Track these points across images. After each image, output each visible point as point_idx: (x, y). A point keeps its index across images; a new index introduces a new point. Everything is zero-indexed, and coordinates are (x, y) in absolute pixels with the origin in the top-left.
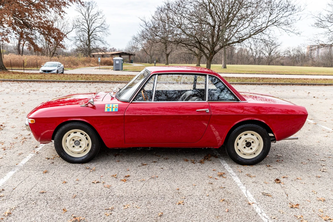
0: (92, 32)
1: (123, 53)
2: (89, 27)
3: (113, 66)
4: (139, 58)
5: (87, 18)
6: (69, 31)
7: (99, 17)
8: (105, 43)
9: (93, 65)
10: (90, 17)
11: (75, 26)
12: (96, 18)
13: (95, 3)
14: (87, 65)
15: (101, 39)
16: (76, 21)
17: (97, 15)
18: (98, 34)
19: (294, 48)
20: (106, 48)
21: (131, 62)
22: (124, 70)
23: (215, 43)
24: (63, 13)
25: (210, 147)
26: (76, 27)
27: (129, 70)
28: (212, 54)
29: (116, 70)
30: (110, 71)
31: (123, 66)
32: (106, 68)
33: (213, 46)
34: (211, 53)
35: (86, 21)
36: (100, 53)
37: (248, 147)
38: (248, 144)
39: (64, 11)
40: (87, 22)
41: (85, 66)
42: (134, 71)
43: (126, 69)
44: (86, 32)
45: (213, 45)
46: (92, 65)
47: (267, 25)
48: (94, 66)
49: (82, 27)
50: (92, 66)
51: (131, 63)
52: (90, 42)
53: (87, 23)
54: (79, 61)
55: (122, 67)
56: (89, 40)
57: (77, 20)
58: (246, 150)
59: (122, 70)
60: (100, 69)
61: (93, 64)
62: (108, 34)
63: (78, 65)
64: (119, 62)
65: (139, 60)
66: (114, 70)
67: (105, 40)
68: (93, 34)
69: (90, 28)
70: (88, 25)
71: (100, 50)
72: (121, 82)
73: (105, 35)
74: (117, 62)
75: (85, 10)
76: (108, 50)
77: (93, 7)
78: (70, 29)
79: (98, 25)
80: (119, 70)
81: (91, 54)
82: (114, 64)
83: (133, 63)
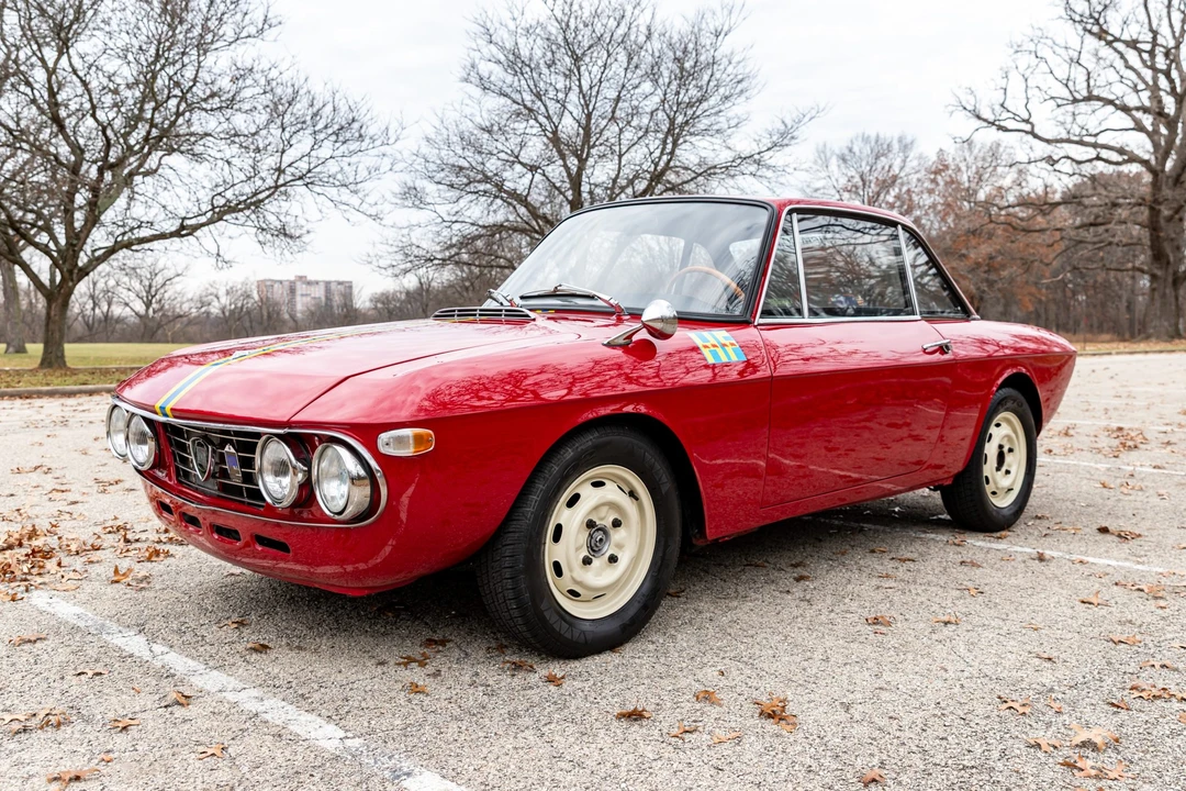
19: (230, 284)
23: (82, 235)
28: (72, 280)
33: (75, 245)
34: (67, 275)
45: (75, 242)
47: (276, 182)
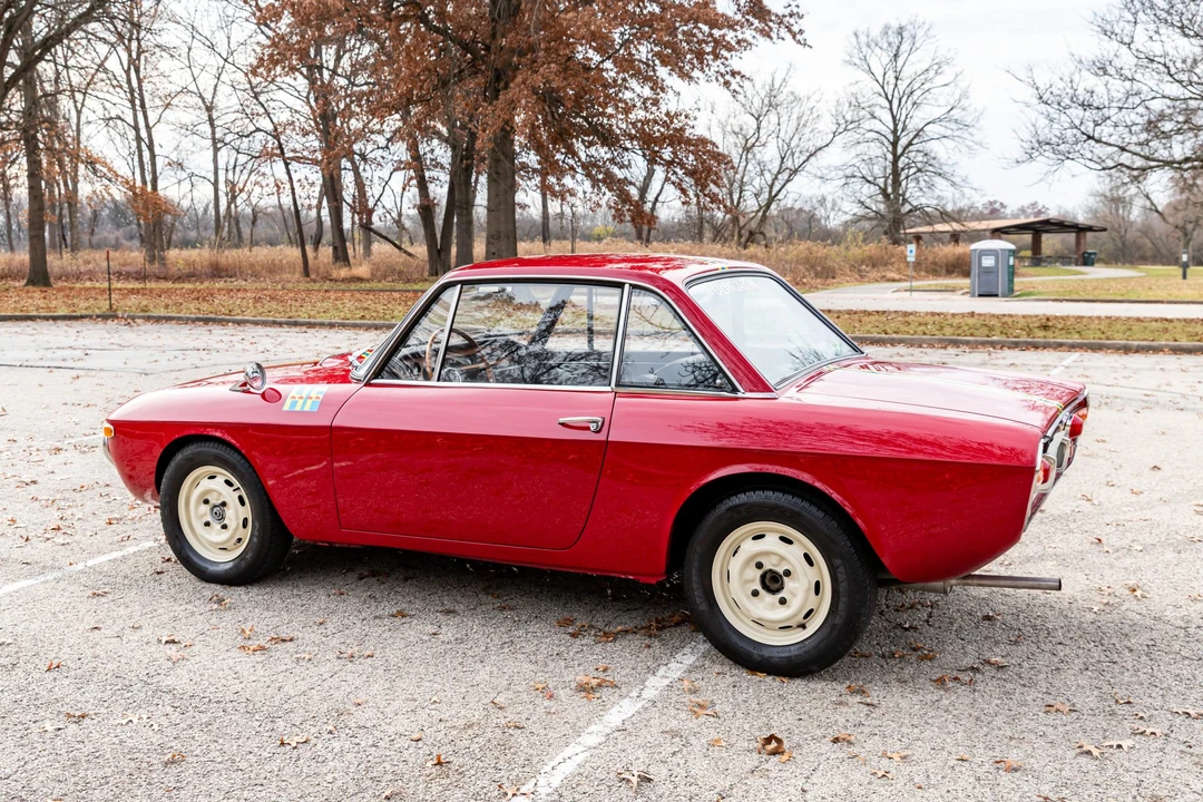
0: (910, 144)
1: (1047, 222)
2: (896, 125)
3: (967, 281)
4: (1150, 245)
5: (889, 89)
6: (819, 144)
7: (940, 80)
8: (962, 184)
9: (897, 277)
10: (902, 86)
11: (845, 126)
12: (926, 86)
13: (926, 27)
14: (873, 274)
15: (945, 168)
16: (847, 105)
17: (932, 73)
18: (936, 148)
20: (1002, 204)
21: (1087, 260)
22: (1016, 296)
24: (738, 78)
25: (625, 574)
26: (850, 127)
27: (1040, 293)
29: (980, 296)
30: (957, 301)
31: (1016, 280)
32: (943, 285)
35: (887, 98)
36: (940, 227)
37: (774, 592)
38: (772, 582)
39: (739, 73)
40: (890, 102)
41: (862, 277)
42: (1061, 301)
43: (1028, 290)
44: (886, 142)
46: (891, 275)
48: (899, 281)
49: (868, 124)
50: (894, 280)
51: (1085, 264)
52: (897, 183)
53: (891, 109)
54: (846, 259)
55: (1011, 281)
56: (896, 173)
57: (854, 100)
58: (761, 606)
59: (1010, 292)
60: (911, 290)
61: (899, 271)
62: (977, 147)
63: (834, 278)
64: (997, 262)
65: (1149, 254)
66: (973, 296)
67: (960, 172)
68: (911, 148)
69: (900, 127)
70: (894, 117)
71: (941, 213)
72: (893, 339)
73: (965, 150)
74: (988, 262)
75: (885, 59)
76: (1008, 211)
77: (917, 45)
78: (824, 137)
79: (938, 112)
80: (997, 296)
81: (902, 231)
82: (975, 271)
83: (1092, 264)
